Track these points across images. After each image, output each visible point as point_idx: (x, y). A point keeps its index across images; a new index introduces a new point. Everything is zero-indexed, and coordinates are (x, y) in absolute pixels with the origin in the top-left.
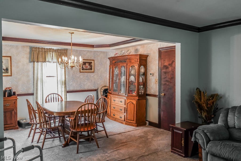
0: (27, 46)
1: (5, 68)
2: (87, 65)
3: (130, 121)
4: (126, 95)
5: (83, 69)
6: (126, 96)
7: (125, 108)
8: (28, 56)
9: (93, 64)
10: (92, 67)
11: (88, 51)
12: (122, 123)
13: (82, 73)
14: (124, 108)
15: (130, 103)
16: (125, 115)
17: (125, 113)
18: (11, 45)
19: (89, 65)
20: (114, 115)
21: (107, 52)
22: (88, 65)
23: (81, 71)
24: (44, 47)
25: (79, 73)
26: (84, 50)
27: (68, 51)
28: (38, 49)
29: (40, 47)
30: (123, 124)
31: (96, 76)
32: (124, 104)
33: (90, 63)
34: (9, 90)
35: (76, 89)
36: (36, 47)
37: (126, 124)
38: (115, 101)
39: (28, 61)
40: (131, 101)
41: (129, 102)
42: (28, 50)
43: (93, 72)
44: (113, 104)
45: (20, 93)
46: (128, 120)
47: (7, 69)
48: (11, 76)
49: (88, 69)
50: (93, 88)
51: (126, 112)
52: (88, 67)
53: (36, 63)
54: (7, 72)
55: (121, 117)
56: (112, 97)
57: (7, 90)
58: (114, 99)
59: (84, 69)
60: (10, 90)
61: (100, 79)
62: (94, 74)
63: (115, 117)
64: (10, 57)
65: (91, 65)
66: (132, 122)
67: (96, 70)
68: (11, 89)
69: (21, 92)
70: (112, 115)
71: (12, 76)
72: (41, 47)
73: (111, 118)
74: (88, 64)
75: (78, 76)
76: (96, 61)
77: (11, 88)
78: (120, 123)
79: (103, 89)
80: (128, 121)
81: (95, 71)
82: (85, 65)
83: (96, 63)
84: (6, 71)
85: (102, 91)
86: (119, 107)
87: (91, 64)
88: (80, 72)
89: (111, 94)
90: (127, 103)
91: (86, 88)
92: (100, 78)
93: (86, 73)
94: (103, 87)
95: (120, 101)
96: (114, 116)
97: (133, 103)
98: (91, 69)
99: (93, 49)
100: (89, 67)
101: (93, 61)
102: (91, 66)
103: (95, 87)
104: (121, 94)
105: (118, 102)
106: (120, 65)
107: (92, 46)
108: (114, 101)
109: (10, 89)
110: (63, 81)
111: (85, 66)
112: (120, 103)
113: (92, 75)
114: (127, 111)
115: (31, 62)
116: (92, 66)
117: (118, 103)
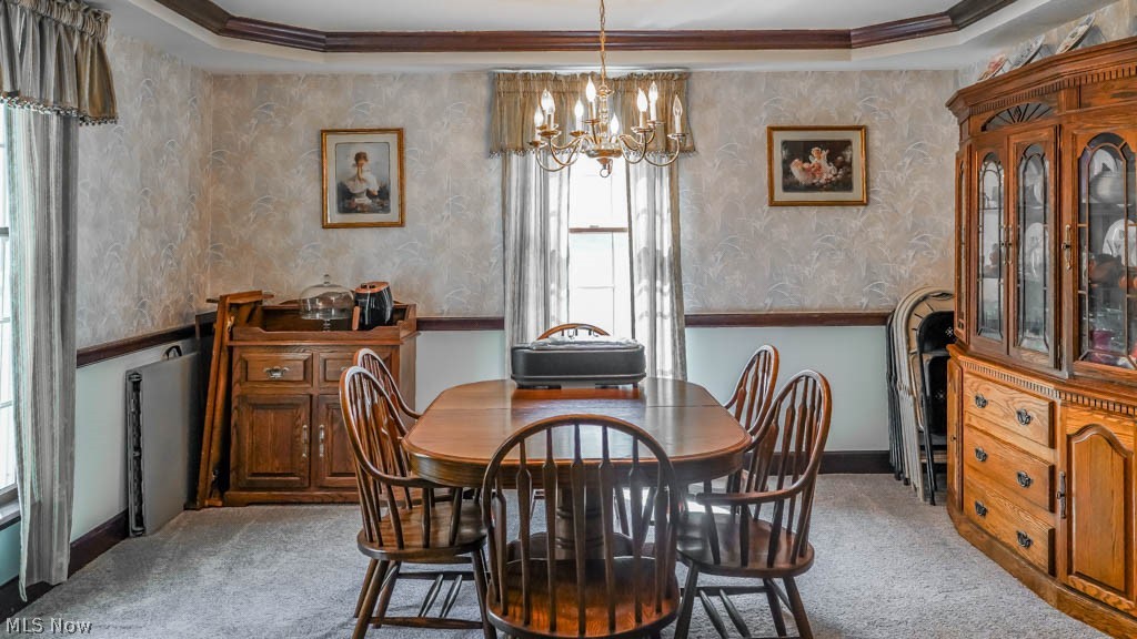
0: (477, 73)
1: (377, 189)
2: (818, 158)
3: (1093, 589)
4: (1058, 365)
5: (790, 186)
6: (1056, 373)
7: (1052, 470)
8: (483, 122)
9: (856, 154)
10: (850, 173)
11: (823, 73)
12: (1033, 586)
13: (784, 211)
14: (1046, 474)
15: (1087, 435)
16: (1051, 522)
17: (1052, 509)
18: (403, 75)
19: (830, 159)
20: (984, 512)
21: (956, 71)
22: (823, 162)
23: (780, 195)
24: (553, 72)
25: (766, 207)
26: (793, 74)
27: (694, 81)
28: (521, 83)
29: (531, 71)
30: (1041, 596)
31: (880, 227)
32: (1044, 439)
33: (836, 150)
34: (372, 295)
35: (745, 305)
36: (514, 75)
37: (1062, 604)
38: (987, 408)
39: (480, 147)
40: (1099, 418)
41: (1083, 424)
42: (483, 92)
43: (860, 203)
44: (974, 422)
45: (442, 314)
46: (1078, 574)
47: (384, 193)
48: (401, 224)
49: (822, 186)
50: (863, 303)
51: (1059, 503)
52: (821, 174)
53: (515, 159)
54: (382, 205)
55: (1027, 542)
56: (965, 375)
57: (365, 296)
58: (981, 392)
59: (798, 183)
60: (378, 297)
61: (913, 246)
62: (869, 211)
63: (986, 522)
64: (400, 132)
65: (844, 157)
66: (1113, 598)
67: (878, 184)
68: (383, 288)
69: (445, 308)
70: (970, 505)
71: (408, 227)
72: (535, 71)
73: (965, 527)
74: (825, 153)
75: (758, 225)
76: (876, 138)
77: (384, 283)
78: (1020, 579)
79: (925, 310)
80: (1080, 583)
81: (871, 196)
82: (806, 160)
83: (877, 144)
84: (378, 200)
85: (916, 322)
86: (1013, 456)
87: (848, 153)
88: (773, 203)
89: (964, 349)
90: (1069, 438)
91: (814, 303)
92: (914, 241)
93: (814, 210)
94: (925, 298)
95: (1018, 407)
96: (982, 518)
97: (1112, 442)
98: (846, 184)
99: (849, 59)
100: (829, 172)
101: (856, 138)
102: (846, 166)
103: (880, 296)
104: (1026, 355)
105: (1006, 416)
106: (1014, 140)
107: (839, 40)
108: (983, 403)
109: (376, 290)
110: (666, 254)
111: (806, 165)
112: (1014, 425)
113: (853, 219)
114: (1068, 495)
115: (491, 153)
116: (850, 165)
117: (1000, 421)
